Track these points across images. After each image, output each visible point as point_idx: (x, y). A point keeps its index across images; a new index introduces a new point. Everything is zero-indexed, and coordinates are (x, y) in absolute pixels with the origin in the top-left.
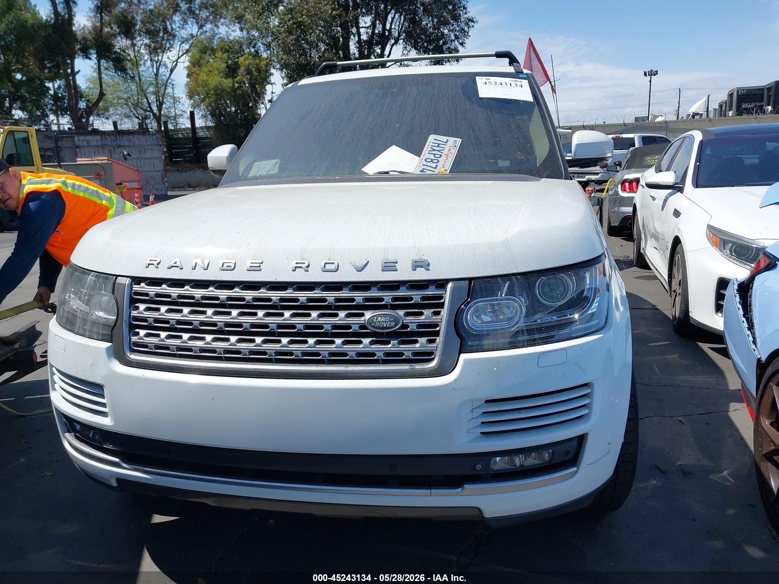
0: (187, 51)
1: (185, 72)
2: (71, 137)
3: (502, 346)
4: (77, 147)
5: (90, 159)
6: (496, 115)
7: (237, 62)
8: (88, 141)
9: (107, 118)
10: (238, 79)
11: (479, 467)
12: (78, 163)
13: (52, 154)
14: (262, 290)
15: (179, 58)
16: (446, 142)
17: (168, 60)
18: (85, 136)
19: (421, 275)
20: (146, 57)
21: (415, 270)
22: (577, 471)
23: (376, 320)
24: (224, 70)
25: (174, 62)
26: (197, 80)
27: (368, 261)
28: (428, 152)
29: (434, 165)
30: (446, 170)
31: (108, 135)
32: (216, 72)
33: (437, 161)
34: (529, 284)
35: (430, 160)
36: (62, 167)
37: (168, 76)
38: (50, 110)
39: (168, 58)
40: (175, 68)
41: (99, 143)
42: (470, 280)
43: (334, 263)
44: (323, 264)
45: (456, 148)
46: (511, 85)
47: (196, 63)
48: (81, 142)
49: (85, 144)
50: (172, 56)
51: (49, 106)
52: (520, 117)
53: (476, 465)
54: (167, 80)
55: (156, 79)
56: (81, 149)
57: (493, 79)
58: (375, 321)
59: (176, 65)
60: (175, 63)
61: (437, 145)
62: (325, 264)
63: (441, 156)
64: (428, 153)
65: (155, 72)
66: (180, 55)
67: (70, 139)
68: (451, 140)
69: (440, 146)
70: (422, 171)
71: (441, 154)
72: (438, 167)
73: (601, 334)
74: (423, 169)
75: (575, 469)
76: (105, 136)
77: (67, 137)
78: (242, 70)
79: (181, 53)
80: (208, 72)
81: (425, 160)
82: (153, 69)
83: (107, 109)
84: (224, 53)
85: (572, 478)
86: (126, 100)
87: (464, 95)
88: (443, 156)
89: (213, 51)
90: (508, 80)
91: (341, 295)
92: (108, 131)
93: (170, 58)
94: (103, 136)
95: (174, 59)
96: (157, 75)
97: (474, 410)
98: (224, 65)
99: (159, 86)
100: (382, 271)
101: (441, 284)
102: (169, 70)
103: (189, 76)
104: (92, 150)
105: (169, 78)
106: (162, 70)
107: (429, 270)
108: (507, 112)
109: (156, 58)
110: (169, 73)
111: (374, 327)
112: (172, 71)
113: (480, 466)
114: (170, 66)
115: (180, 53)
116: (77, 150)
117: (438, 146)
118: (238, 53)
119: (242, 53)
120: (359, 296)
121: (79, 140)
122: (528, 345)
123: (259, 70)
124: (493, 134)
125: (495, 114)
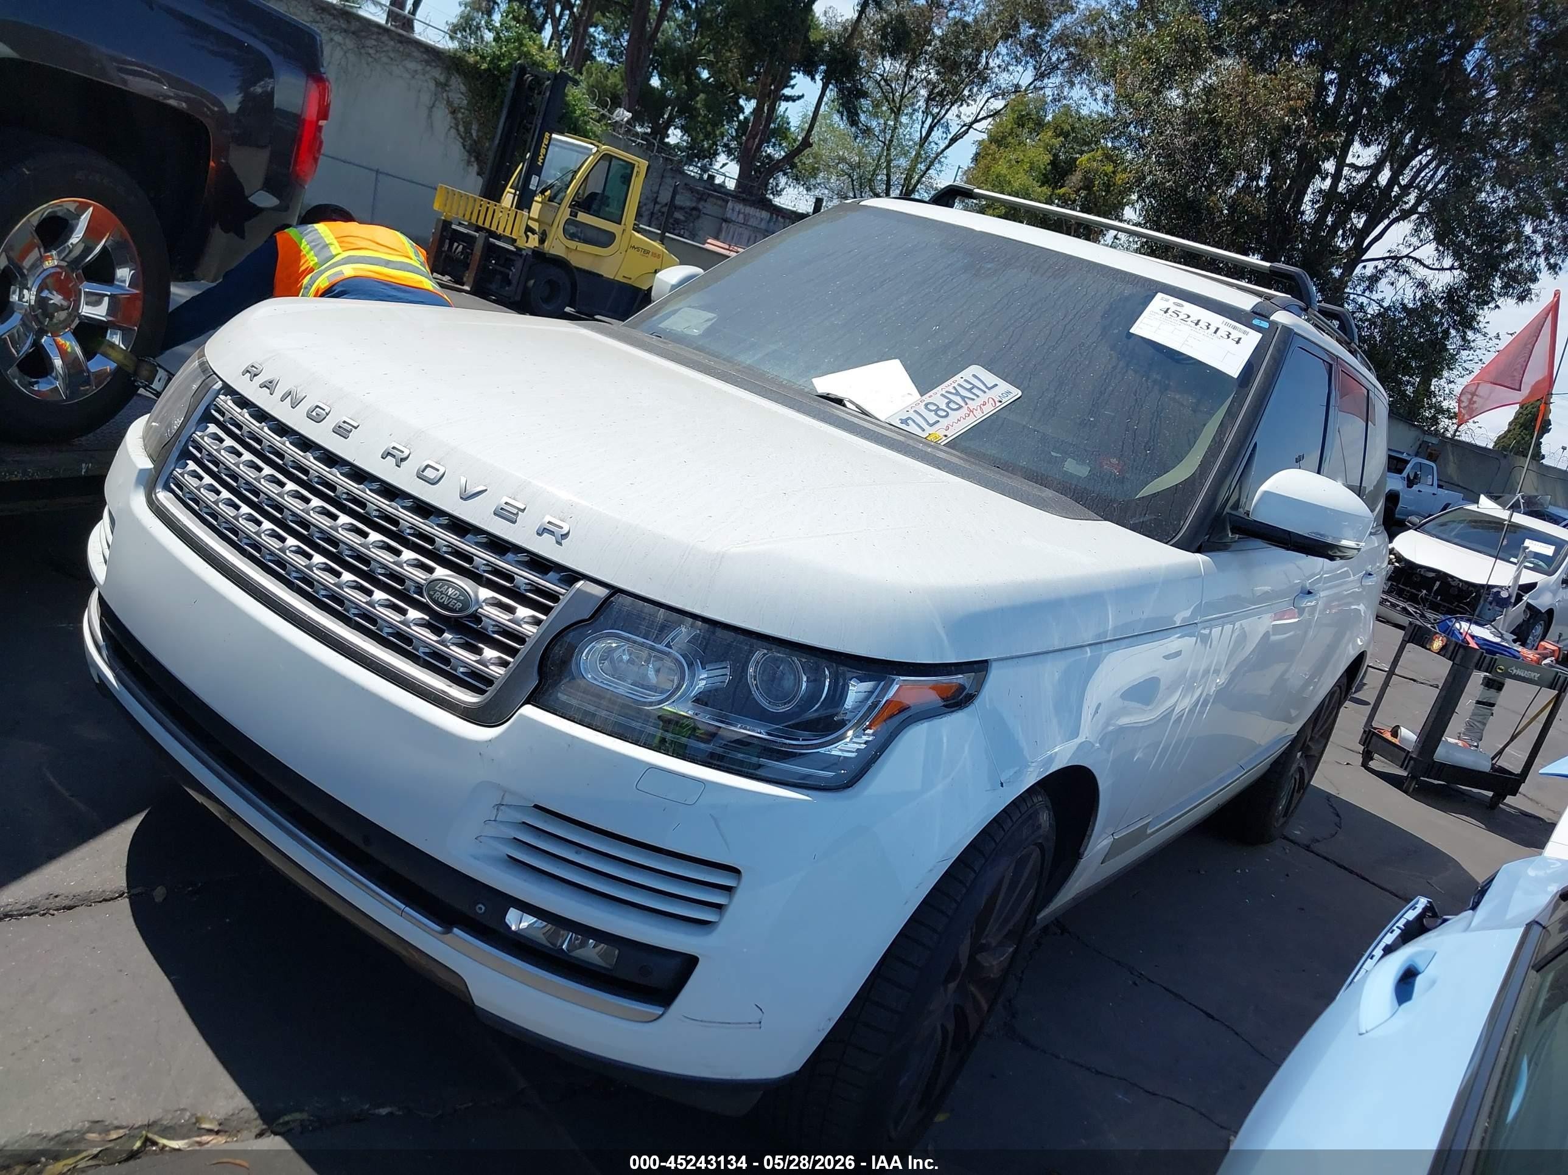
0: (997, 113)
1: (973, 150)
2: (723, 200)
3: (599, 724)
4: (726, 220)
5: (727, 247)
6: (1130, 375)
7: (1077, 159)
8: (747, 217)
9: (808, 189)
10: (1063, 190)
11: (480, 909)
12: (707, 246)
13: (682, 218)
14: (334, 470)
15: (976, 121)
16: (989, 389)
17: (956, 119)
18: (745, 205)
19: (545, 548)
20: (921, 103)
21: (539, 534)
22: (662, 1015)
23: (440, 588)
24: (1042, 167)
25: (965, 125)
26: (988, 168)
27: (486, 490)
28: (944, 393)
29: (933, 419)
30: (946, 436)
31: (783, 217)
32: (1026, 166)
33: (944, 414)
34: (707, 644)
35: (934, 408)
36: (665, 242)
37: (942, 146)
38: (726, 145)
39: (958, 116)
40: (962, 137)
41: (763, 226)
42: (615, 591)
43: (438, 470)
44: (425, 463)
45: (998, 404)
46: (1215, 332)
47: (998, 140)
48: (736, 213)
49: (741, 218)
50: (965, 115)
51: (725, 139)
52: (1177, 397)
53: (478, 903)
54: (938, 155)
55: (921, 146)
56: (731, 225)
57: (1189, 308)
58: (437, 588)
59: (966, 132)
60: (965, 128)
61: (969, 386)
62: (428, 466)
63: (961, 407)
64: (942, 395)
65: (924, 134)
66: (980, 117)
67: (720, 202)
68: (1004, 386)
69: (975, 391)
70: (904, 421)
71: (963, 404)
72: (937, 426)
73: (808, 796)
74: (909, 418)
75: (659, 1011)
76: (777, 216)
77: (718, 198)
78: (1075, 178)
79: (983, 114)
80: (1014, 162)
81: (926, 405)
82: (922, 127)
83: (814, 172)
84: (1058, 136)
85: (651, 1024)
86: (852, 167)
87: (1102, 317)
88: (964, 410)
89: (1040, 124)
90: (1217, 320)
91: (424, 527)
92: (786, 209)
93: (962, 116)
94: (774, 216)
95: (968, 120)
96: (924, 140)
97: (502, 807)
98: (1048, 158)
99: (919, 159)
100: (495, 514)
101: (571, 577)
102: (950, 137)
103: (976, 158)
104: (746, 233)
105: (943, 151)
106: (937, 134)
107: (560, 544)
108: (1159, 377)
109: (936, 110)
110: (947, 142)
111: (430, 597)
112: (954, 140)
113: (483, 908)
114: (954, 129)
115: (982, 112)
116: (724, 224)
117: (970, 390)
118: (1088, 144)
119: (1093, 145)
120: (445, 538)
121: (735, 209)
122: (645, 744)
123: (1107, 187)
124: (1093, 405)
125: (1130, 372)
